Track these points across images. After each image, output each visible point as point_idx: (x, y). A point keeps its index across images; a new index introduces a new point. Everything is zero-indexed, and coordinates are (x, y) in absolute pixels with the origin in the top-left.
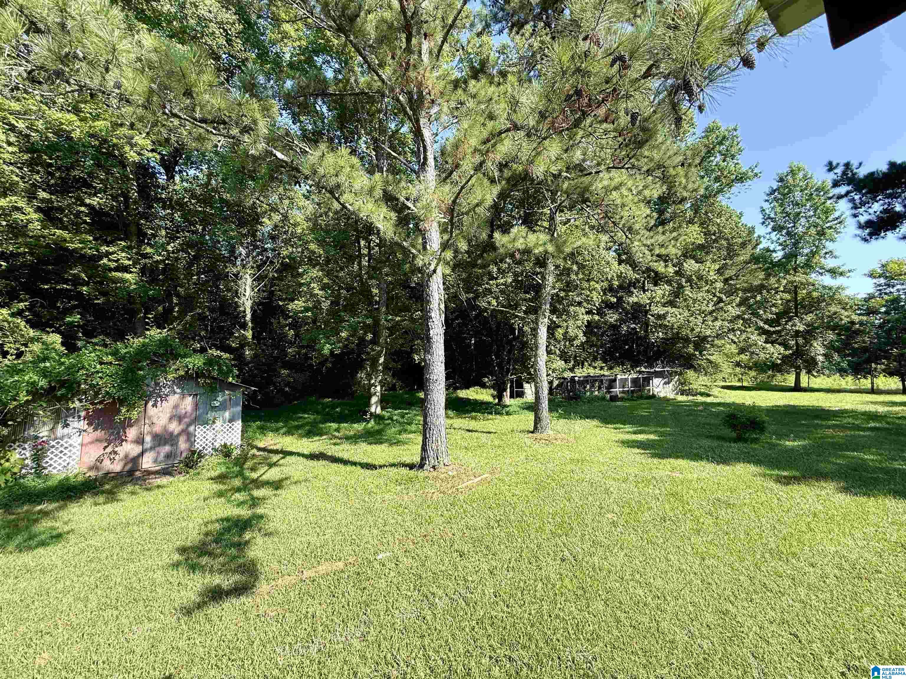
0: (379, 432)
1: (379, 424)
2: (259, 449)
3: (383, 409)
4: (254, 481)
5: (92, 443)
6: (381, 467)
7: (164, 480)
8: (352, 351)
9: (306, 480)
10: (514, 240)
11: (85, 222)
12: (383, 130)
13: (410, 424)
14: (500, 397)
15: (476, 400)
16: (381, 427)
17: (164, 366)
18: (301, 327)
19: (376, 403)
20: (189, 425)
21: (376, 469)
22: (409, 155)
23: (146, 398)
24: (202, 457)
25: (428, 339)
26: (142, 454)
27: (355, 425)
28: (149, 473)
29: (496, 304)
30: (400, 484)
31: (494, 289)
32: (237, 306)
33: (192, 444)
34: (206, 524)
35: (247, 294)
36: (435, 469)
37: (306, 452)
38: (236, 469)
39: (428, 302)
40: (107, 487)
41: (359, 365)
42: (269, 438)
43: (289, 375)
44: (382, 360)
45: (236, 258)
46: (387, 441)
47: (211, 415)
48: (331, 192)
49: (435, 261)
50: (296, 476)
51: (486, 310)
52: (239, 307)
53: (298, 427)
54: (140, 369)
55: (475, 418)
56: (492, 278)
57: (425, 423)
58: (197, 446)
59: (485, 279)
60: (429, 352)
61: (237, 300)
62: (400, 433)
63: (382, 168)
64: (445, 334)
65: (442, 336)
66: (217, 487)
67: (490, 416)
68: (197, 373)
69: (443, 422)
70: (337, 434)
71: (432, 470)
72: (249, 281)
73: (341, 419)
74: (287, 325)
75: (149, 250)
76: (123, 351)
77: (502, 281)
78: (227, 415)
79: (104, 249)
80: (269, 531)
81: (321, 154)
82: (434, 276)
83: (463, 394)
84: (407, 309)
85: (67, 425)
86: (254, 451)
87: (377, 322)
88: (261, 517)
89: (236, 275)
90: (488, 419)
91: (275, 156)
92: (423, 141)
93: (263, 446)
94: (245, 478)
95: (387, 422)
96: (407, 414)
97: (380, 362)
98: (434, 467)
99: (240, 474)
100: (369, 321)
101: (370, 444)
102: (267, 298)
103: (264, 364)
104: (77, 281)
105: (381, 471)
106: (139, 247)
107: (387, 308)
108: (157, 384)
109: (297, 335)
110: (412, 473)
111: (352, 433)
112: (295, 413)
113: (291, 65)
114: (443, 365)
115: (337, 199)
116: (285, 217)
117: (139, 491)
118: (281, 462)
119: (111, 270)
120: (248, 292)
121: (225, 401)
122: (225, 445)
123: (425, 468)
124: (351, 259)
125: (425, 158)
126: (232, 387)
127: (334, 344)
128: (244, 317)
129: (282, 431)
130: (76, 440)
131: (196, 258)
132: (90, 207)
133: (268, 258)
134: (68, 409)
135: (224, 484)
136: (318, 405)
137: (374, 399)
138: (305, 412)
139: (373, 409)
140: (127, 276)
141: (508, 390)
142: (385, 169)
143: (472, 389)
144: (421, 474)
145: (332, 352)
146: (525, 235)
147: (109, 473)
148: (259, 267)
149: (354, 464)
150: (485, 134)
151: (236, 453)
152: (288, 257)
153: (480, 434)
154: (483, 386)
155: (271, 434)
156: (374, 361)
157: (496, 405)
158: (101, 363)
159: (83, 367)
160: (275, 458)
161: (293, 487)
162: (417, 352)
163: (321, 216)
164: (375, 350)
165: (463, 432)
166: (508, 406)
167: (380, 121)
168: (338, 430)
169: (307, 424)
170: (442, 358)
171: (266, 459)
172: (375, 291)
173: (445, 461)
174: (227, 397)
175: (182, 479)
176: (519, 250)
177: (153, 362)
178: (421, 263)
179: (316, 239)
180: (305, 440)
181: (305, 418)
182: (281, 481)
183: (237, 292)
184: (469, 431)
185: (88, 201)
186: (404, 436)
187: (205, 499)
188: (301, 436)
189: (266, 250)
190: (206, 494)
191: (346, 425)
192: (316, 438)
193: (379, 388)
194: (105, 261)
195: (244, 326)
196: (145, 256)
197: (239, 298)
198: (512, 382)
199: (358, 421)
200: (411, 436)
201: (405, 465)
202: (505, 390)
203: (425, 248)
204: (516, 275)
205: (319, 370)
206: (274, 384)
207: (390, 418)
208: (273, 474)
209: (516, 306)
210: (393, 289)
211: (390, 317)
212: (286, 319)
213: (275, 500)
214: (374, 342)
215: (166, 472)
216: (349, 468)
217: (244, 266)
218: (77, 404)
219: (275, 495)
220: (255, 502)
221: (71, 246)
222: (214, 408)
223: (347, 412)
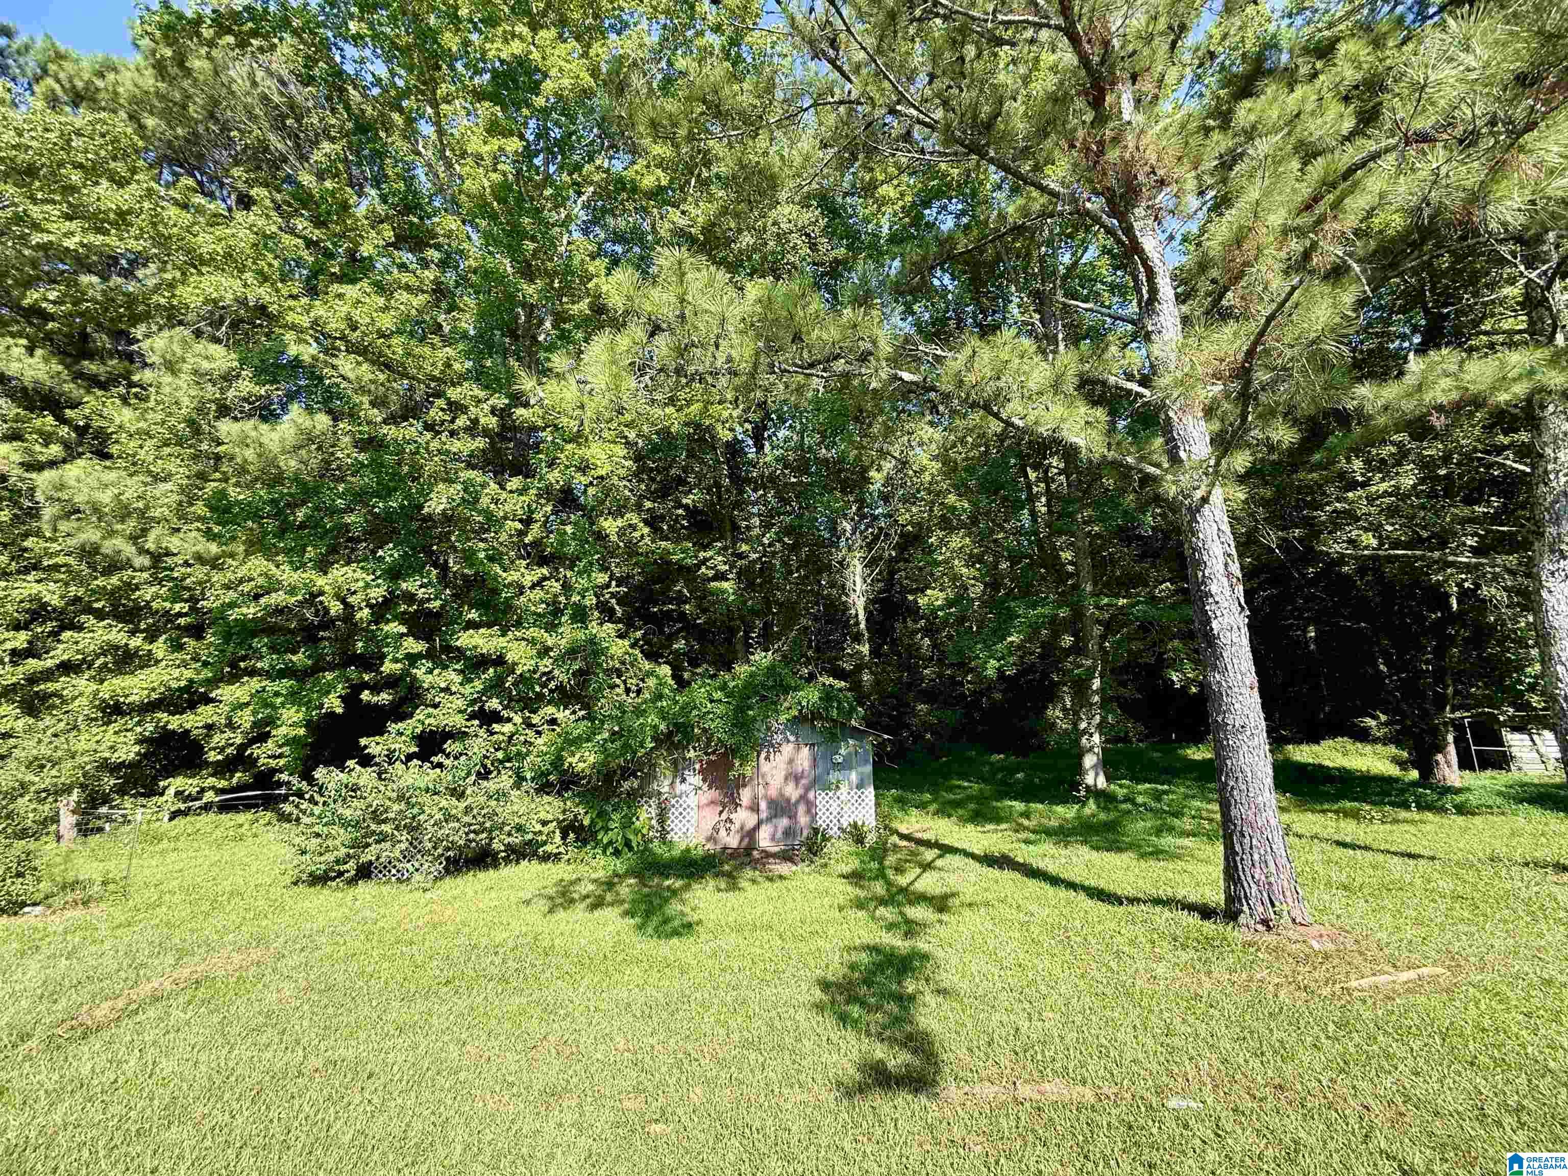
0: (1111, 827)
1: (1106, 809)
2: (903, 837)
3: (1108, 779)
4: (903, 890)
5: (708, 805)
6: (1133, 901)
7: (784, 868)
8: (1031, 668)
9: (987, 904)
10: (1420, 388)
11: (683, 527)
12: (1048, 274)
13: (1177, 814)
14: (1427, 768)
15: (1343, 770)
16: (1113, 815)
17: (775, 703)
18: (938, 631)
19: (1094, 767)
20: (807, 790)
21: (1121, 904)
22: (1106, 294)
23: (758, 747)
24: (828, 840)
25: (1210, 639)
26: (757, 827)
27: (1059, 809)
28: (767, 855)
29: (1374, 542)
30: (1184, 947)
31: (1363, 508)
32: (846, 607)
33: (814, 817)
34: (849, 949)
35: (858, 588)
36: (1269, 928)
37: (977, 850)
38: (874, 865)
39: (1199, 564)
40: (727, 867)
41: (1050, 695)
42: (913, 819)
43: (929, 713)
44: (1096, 684)
45: (839, 538)
46: (1130, 847)
47: (833, 777)
48: (987, 408)
49: (1206, 481)
50: (968, 893)
51: (1342, 559)
52: (849, 609)
53: (957, 804)
54: (750, 708)
55: (1355, 815)
56: (1353, 485)
57: (1227, 819)
58: (820, 822)
59: (1330, 490)
60: (1215, 668)
61: (844, 598)
62: (1159, 832)
63: (1056, 335)
64: (1250, 626)
65: (1245, 630)
66: (853, 891)
67: (1403, 814)
68: (812, 713)
69: (1273, 822)
70: (1026, 822)
71: (1260, 927)
72: (859, 568)
73: (1028, 794)
74: (919, 630)
75: (745, 548)
76: (732, 684)
77: (1384, 486)
78: (854, 776)
79: (702, 555)
80: (943, 985)
81: (970, 352)
82: (1206, 510)
83: (1303, 754)
84: (1140, 580)
85: (683, 780)
86: (895, 839)
87: (1078, 613)
88: (925, 957)
89: (840, 563)
90: (1396, 821)
91: (901, 379)
92: (1145, 261)
93: (906, 832)
94: (889, 883)
95: (1124, 806)
96: (1165, 792)
97: (1094, 687)
98: (1265, 922)
99: (881, 874)
100: (1063, 613)
101: (1097, 849)
102: (884, 591)
103: (891, 696)
104: (681, 600)
105: (1133, 909)
106: (734, 544)
107: (1095, 584)
108: (769, 729)
109: (935, 646)
110: (1209, 927)
111: (1054, 823)
112: (947, 777)
113: (893, 239)
114: (1256, 694)
115: (997, 416)
116: (904, 464)
117: (760, 879)
118: (939, 863)
119: (710, 580)
120: (860, 586)
121: (849, 754)
122: (855, 826)
123: (1242, 919)
124: (1015, 506)
125: (1153, 291)
126: (856, 733)
127: (1003, 658)
128: (857, 624)
129: (933, 808)
130: (692, 800)
131: (794, 548)
132: (686, 507)
133: (881, 529)
134: (684, 759)
135: (862, 887)
136: (983, 765)
137: (1089, 761)
138: (964, 776)
139: (1089, 779)
140: (725, 585)
141: (1452, 749)
142: (1060, 336)
143: (1327, 743)
144: (1236, 935)
145: (1000, 670)
146: (1454, 368)
147: (725, 848)
148: (870, 549)
149: (1072, 886)
150: (1305, 191)
151: (871, 839)
152: (910, 523)
153: (1381, 858)
154: (1362, 736)
155: (914, 812)
156: (1081, 688)
157: (1414, 784)
158: (712, 701)
159: (695, 708)
160: (929, 855)
161: (967, 912)
162: (1174, 664)
163: (954, 446)
164: (1082, 666)
165: (1327, 847)
166: (1458, 791)
167: (1042, 259)
168: (1026, 815)
169: (970, 798)
170: (1251, 678)
171: (913, 853)
172: (1067, 555)
173: (1296, 913)
174: (851, 749)
175: (807, 870)
176: (1440, 408)
177: (763, 698)
178: (1173, 490)
179: (953, 486)
180: (970, 827)
181: (965, 788)
182: (945, 897)
183: (843, 587)
184: (1339, 843)
185: (684, 501)
186: (1167, 841)
187: (841, 909)
188: (963, 820)
189: (875, 518)
190: (841, 900)
191: (1040, 806)
192: (990, 827)
193: (1096, 738)
194: (703, 569)
195: (857, 638)
196: (741, 556)
197: (847, 595)
198: (1459, 727)
199: (1064, 800)
200: (1187, 842)
201: (1190, 907)
202: (1441, 748)
203: (1175, 459)
204: (1427, 466)
205: (976, 703)
206: (908, 727)
207: (1127, 799)
208: (928, 883)
209: (1442, 540)
210: (1102, 547)
211: (1106, 601)
212: (915, 621)
213: (943, 932)
214: (1078, 649)
215: (787, 856)
216: (1063, 893)
217: (850, 549)
218: (692, 754)
219: (940, 921)
220: (911, 928)
221: (675, 558)
222: (837, 766)
223: (1037, 780)
